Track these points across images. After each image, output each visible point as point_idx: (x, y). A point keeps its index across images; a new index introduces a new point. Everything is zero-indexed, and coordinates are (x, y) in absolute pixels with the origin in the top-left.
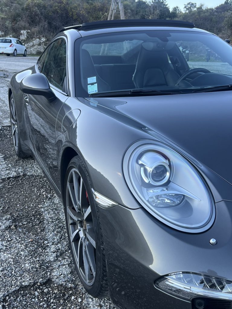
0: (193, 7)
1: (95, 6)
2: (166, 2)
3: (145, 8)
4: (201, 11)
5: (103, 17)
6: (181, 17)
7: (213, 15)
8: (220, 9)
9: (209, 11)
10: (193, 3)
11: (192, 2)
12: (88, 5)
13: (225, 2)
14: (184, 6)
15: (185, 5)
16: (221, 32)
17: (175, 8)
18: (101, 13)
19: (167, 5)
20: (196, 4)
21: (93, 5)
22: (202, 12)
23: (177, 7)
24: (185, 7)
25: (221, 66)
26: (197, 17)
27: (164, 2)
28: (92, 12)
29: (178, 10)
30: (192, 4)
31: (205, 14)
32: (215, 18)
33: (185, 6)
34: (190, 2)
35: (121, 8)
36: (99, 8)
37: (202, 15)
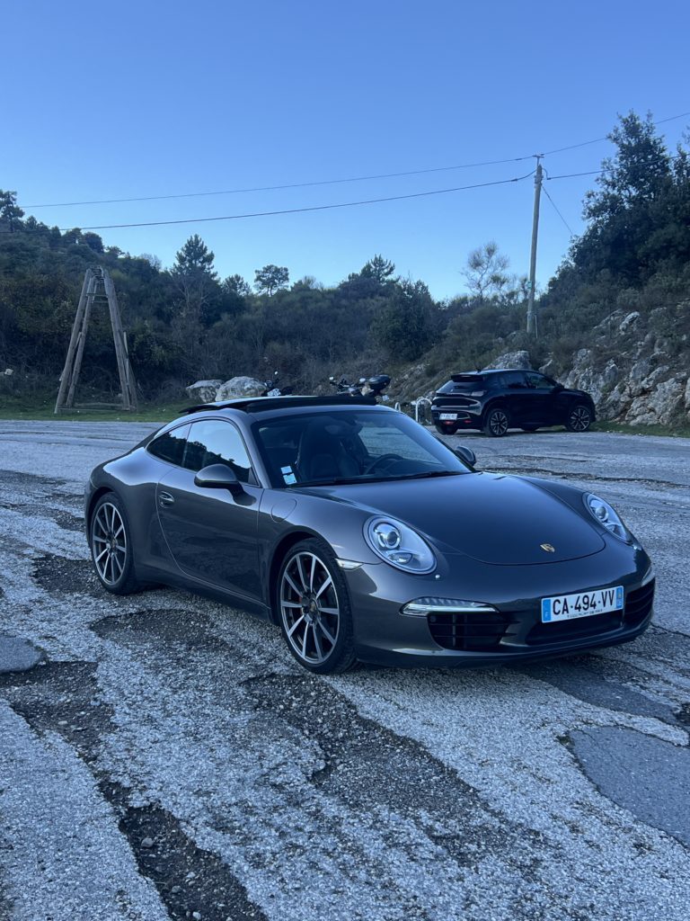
0: (280, 279)
1: (32, 282)
2: (212, 267)
3: (162, 286)
4: (307, 298)
5: (59, 311)
6: (260, 312)
7: (338, 308)
8: (354, 290)
9: (327, 296)
10: (279, 267)
11: (275, 265)
12: (13, 279)
13: (364, 271)
14: (255, 276)
15: (256, 271)
16: (362, 350)
17: (231, 279)
18: (49, 300)
19: (214, 275)
20: (286, 270)
21: (24, 278)
22: (309, 300)
23: (238, 278)
24: (258, 279)
25: (378, 438)
26: (301, 311)
27: (207, 267)
28: (25, 297)
29: (241, 284)
30: (277, 270)
31: (320, 304)
32: (343, 314)
33: (258, 274)
34: (272, 266)
35: (109, 290)
36: (43, 288)
37: (311, 306)
